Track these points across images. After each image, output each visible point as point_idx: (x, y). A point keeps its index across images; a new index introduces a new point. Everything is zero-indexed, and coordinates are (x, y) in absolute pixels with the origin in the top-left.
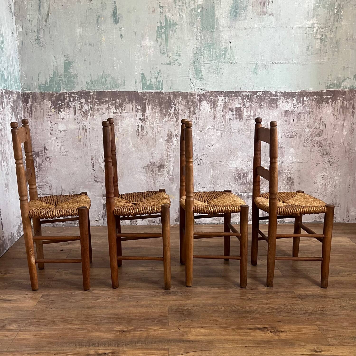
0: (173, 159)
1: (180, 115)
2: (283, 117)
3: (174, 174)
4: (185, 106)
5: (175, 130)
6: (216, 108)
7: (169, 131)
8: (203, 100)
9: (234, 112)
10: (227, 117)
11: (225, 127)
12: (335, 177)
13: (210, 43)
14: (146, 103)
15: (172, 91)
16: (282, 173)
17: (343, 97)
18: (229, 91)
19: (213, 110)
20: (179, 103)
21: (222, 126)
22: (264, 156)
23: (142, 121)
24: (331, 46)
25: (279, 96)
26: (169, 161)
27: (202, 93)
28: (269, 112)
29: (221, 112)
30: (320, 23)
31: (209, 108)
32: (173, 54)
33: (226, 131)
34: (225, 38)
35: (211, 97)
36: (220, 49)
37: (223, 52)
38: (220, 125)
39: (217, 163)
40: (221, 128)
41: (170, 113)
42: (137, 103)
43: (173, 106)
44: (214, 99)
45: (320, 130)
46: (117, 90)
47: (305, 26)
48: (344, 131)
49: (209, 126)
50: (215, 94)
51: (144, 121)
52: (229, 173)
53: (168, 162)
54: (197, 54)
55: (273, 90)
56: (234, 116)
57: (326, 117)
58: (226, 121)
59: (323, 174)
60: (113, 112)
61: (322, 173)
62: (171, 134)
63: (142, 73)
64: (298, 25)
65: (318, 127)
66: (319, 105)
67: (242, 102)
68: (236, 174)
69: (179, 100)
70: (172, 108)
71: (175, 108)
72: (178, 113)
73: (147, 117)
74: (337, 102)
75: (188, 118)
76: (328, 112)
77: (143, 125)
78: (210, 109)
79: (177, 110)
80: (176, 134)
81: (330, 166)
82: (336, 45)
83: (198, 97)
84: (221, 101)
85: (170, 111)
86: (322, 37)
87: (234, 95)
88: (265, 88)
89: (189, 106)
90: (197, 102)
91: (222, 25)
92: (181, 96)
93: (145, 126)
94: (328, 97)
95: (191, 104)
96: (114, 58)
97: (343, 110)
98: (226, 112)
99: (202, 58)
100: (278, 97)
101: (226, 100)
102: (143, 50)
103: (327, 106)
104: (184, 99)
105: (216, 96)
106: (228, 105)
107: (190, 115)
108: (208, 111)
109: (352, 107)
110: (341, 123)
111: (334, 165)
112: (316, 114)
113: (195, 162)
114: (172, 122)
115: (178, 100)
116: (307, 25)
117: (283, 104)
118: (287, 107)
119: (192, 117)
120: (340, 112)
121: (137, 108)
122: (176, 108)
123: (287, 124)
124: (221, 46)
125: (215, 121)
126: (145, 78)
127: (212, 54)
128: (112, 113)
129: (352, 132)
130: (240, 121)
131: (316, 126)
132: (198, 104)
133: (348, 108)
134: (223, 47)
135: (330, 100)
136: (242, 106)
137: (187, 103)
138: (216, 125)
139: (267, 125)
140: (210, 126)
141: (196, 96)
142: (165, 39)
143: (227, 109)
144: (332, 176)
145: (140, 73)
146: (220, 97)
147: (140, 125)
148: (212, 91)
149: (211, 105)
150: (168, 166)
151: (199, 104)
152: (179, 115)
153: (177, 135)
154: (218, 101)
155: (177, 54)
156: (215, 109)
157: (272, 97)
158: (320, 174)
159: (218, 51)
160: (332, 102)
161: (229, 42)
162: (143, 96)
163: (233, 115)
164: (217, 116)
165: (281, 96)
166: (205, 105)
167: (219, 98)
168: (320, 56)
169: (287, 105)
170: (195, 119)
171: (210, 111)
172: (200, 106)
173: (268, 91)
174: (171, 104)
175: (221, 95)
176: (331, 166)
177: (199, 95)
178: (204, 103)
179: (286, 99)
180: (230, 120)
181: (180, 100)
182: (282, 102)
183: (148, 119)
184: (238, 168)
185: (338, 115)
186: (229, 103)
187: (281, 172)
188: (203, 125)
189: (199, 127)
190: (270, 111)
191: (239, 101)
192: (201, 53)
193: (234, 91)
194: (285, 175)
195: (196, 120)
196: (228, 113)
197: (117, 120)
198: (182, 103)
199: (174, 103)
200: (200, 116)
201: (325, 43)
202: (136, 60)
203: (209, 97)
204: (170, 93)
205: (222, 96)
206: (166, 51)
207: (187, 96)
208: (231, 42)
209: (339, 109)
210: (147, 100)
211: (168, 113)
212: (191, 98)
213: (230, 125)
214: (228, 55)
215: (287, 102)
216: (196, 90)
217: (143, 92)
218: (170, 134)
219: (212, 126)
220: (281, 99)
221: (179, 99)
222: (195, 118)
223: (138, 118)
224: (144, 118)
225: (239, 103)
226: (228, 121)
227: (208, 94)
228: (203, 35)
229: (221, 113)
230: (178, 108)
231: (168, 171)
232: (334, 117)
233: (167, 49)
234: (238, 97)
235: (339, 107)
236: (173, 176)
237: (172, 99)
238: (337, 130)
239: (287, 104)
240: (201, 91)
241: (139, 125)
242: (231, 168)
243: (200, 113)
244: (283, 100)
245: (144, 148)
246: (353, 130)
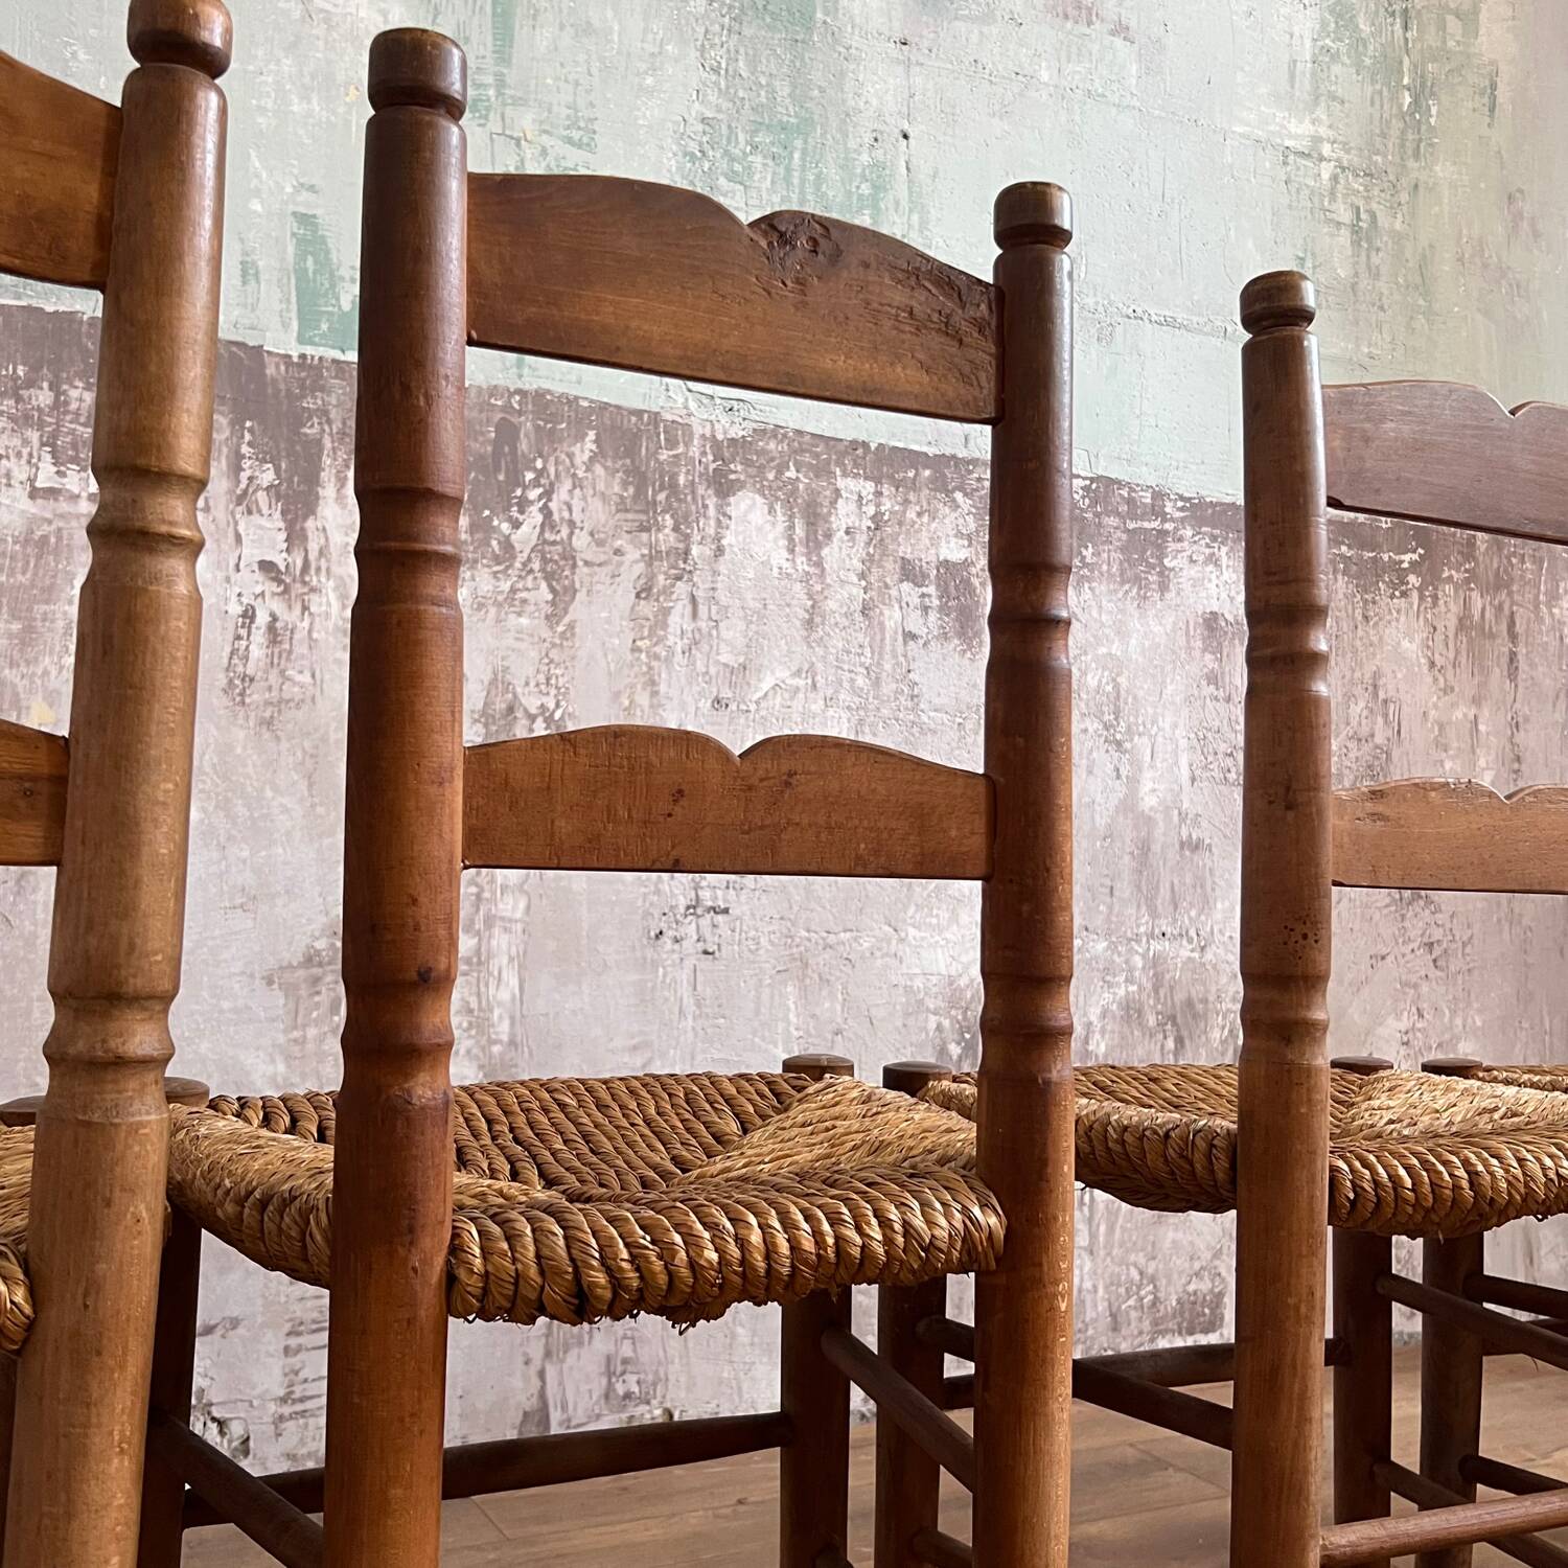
0: (522, 905)
1: (582, 570)
2: (1197, 653)
3: (519, 1030)
4: (622, 507)
5: (542, 678)
6: (825, 552)
7: (494, 682)
8: (741, 485)
9: (931, 590)
10: (892, 617)
11: (877, 683)
12: (1459, 1039)
13: (787, 112)
14: (319, 443)
15: (527, 387)
16: (1205, 1014)
17: (1466, 571)
18: (901, 445)
19: (801, 560)
20: (577, 483)
21: (860, 681)
22: (1108, 899)
23: (280, 582)
24: (1397, 276)
25: (1172, 520)
26: (489, 921)
27: (732, 434)
28: (1122, 611)
29: (855, 579)
30: (1345, 144)
31: (775, 540)
32: (546, 127)
33: (885, 712)
34: (875, 102)
35: (791, 473)
36: (846, 165)
37: (866, 189)
38: (846, 667)
39: (832, 939)
40: (855, 691)
41: (507, 545)
42: (248, 437)
43: (533, 494)
44: (808, 487)
45: (1377, 747)
46: (78, 307)
47: (1279, 141)
48: (1482, 762)
49: (778, 675)
50: (817, 456)
51: (298, 588)
52: (907, 1015)
53: (479, 925)
54: (706, 166)
55: (1143, 476)
56: (933, 616)
57: (1399, 676)
58: (881, 648)
59: (1404, 1024)
60: (32, 480)
61: (1398, 1017)
62: (511, 710)
63: (302, 210)
64: (1248, 125)
65: (1364, 731)
66: (1366, 602)
67: (977, 531)
68: (946, 1023)
69: (578, 460)
70: (522, 512)
71: (546, 512)
72: (569, 556)
73: (321, 553)
74: (1440, 594)
75: (638, 596)
76: (1405, 644)
77: (289, 616)
78: (786, 554)
79: (565, 532)
80: (552, 706)
81: (1434, 973)
82: (1418, 280)
83: (704, 453)
84: (853, 506)
85: (505, 527)
86: (1359, 219)
87: (932, 480)
88: (1102, 462)
89: (645, 512)
90: (701, 490)
91: (858, 21)
92: (592, 435)
93: (306, 624)
94: (1403, 557)
95: (661, 497)
96: (74, 54)
97: (1471, 641)
98: (887, 586)
99: (734, 192)
100: (1169, 526)
101: (887, 505)
102: (321, 44)
103: (1398, 612)
104: (616, 457)
105: (822, 471)
106: (895, 538)
107: (652, 578)
108: (774, 563)
109: (1504, 627)
110: (1465, 715)
111: (1452, 968)
112: (1355, 652)
113: (682, 931)
114: (519, 614)
115: (570, 456)
116: (1291, 136)
117: (1194, 571)
118: (1214, 591)
119: (667, 592)
120: (1457, 652)
121: (244, 476)
122: (556, 517)
123: (1216, 699)
124: (852, 144)
125: (814, 636)
126: (328, 252)
127: (796, 181)
128: (20, 493)
129: (1517, 772)
130: (969, 655)
131: (1354, 723)
132: (705, 506)
133: (1492, 636)
134: (865, 158)
135: (1413, 579)
136: (977, 553)
137: (631, 490)
138: (819, 666)
139: (1118, 697)
140: (783, 673)
141: (695, 451)
142: (494, 14)
143: (889, 565)
144: (1447, 1036)
145: (291, 208)
146: (845, 475)
147: (262, 618)
148: (799, 433)
149: (792, 527)
150: (480, 960)
151: (712, 502)
152: (574, 566)
153: (557, 715)
154: (833, 503)
155: (576, 135)
156: (819, 555)
157: (1139, 524)
158: (1391, 1021)
159: (832, 173)
160: (1420, 590)
161: (897, 131)
162: (302, 387)
163: (926, 609)
164: (831, 605)
165: (1183, 520)
166: (751, 517)
167: (841, 483)
168: (1356, 323)
169: (1215, 581)
170: (689, 608)
171: (786, 565)
172: (719, 521)
173: (1119, 482)
174: (515, 480)
175: (856, 465)
176: (1439, 973)
177: (717, 446)
178: (748, 502)
179: (1208, 546)
180: (905, 643)
181: (586, 456)
182: (1192, 561)
183: (335, 569)
184: (963, 982)
185: (1450, 667)
186: (900, 524)
187: (1200, 1007)
188: (741, 659)
189: (713, 671)
190: (1131, 607)
191: (961, 521)
192: (733, 159)
193: (931, 451)
194: (1223, 1028)
195: (695, 615)
196: (894, 592)
197: (56, 552)
198: (601, 486)
199: (540, 473)
200: (722, 596)
201: (1375, 260)
202: (262, 110)
203: (780, 470)
204: (511, 395)
205: (856, 476)
206: (491, 92)
207: (636, 437)
208: (911, 134)
209: (1451, 635)
210: (329, 422)
211: (494, 543)
212: (664, 455)
213: (911, 676)
214: (892, 211)
215: (1212, 559)
216: (692, 405)
217: (303, 356)
218: (500, 706)
219: (799, 671)
220: (1180, 540)
221: (576, 449)
222: (686, 602)
223: (252, 553)
224: (299, 563)
225: (959, 535)
226: (893, 651)
227: (772, 445)
228: (742, 50)
229: (855, 591)
230: (566, 515)
231: (474, 1005)
232: (1436, 680)
233: (501, 83)
234: (953, 491)
235: (1452, 623)
236: (512, 1043)
237: (523, 446)
238: (1452, 758)
239: (1213, 577)
240: (725, 419)
241: (249, 615)
242: (918, 983)
243: (723, 569)
244: (1195, 547)
245: (286, 810)
246: (1518, 759)
